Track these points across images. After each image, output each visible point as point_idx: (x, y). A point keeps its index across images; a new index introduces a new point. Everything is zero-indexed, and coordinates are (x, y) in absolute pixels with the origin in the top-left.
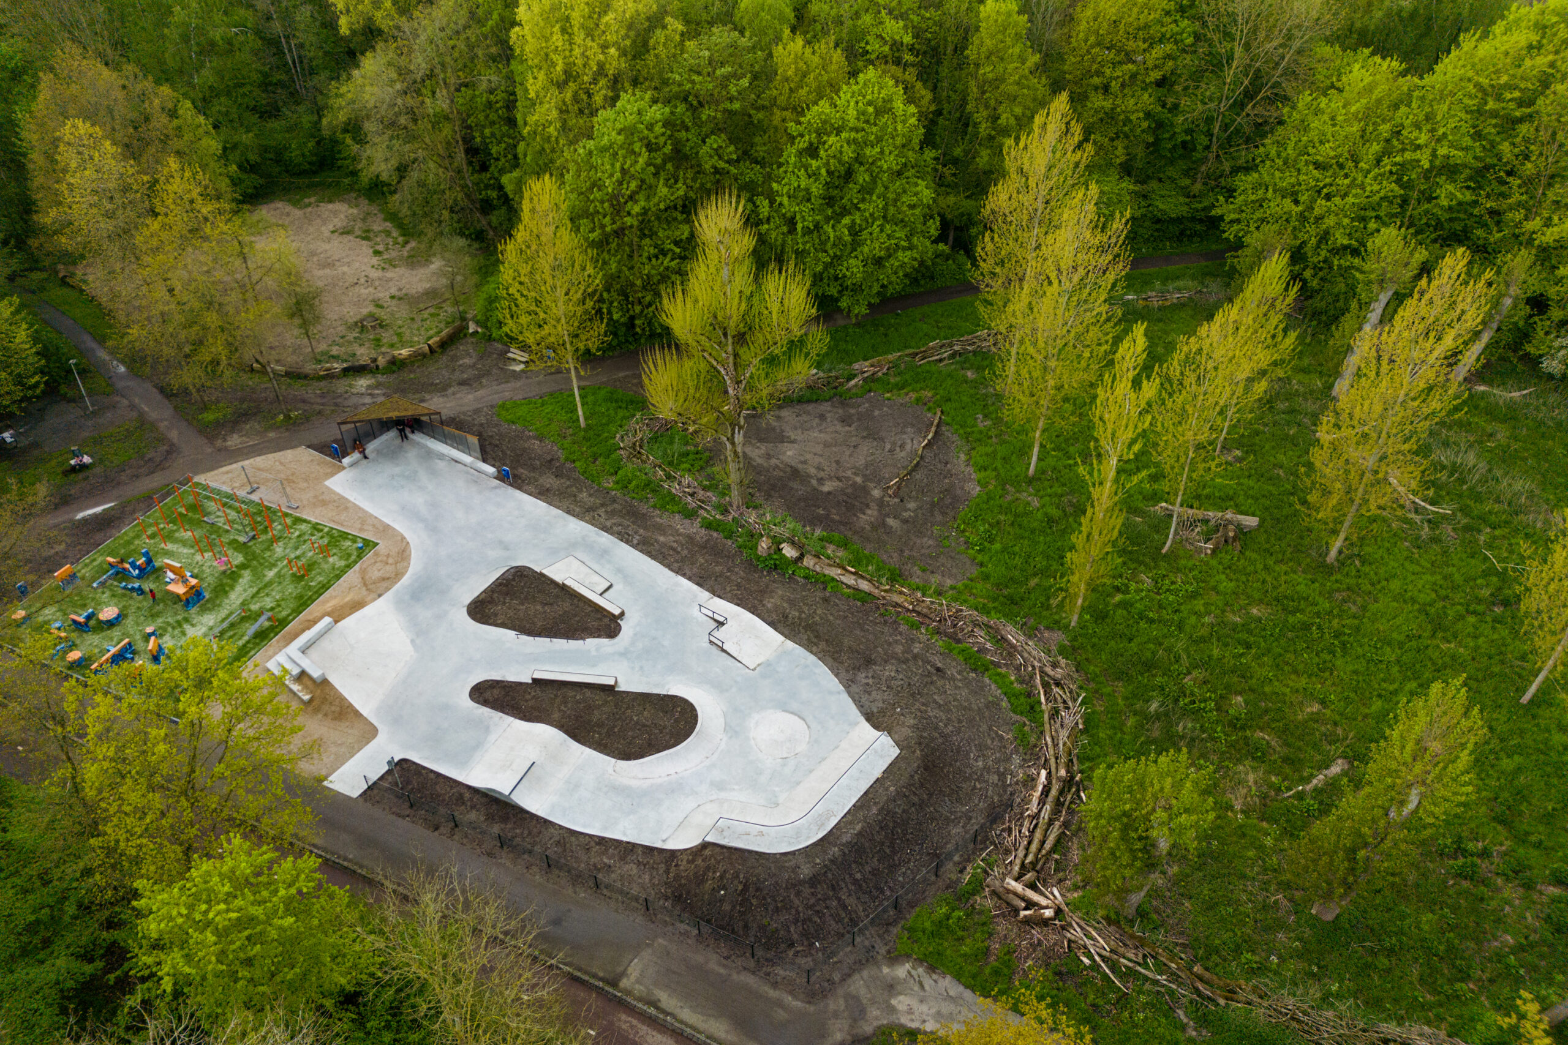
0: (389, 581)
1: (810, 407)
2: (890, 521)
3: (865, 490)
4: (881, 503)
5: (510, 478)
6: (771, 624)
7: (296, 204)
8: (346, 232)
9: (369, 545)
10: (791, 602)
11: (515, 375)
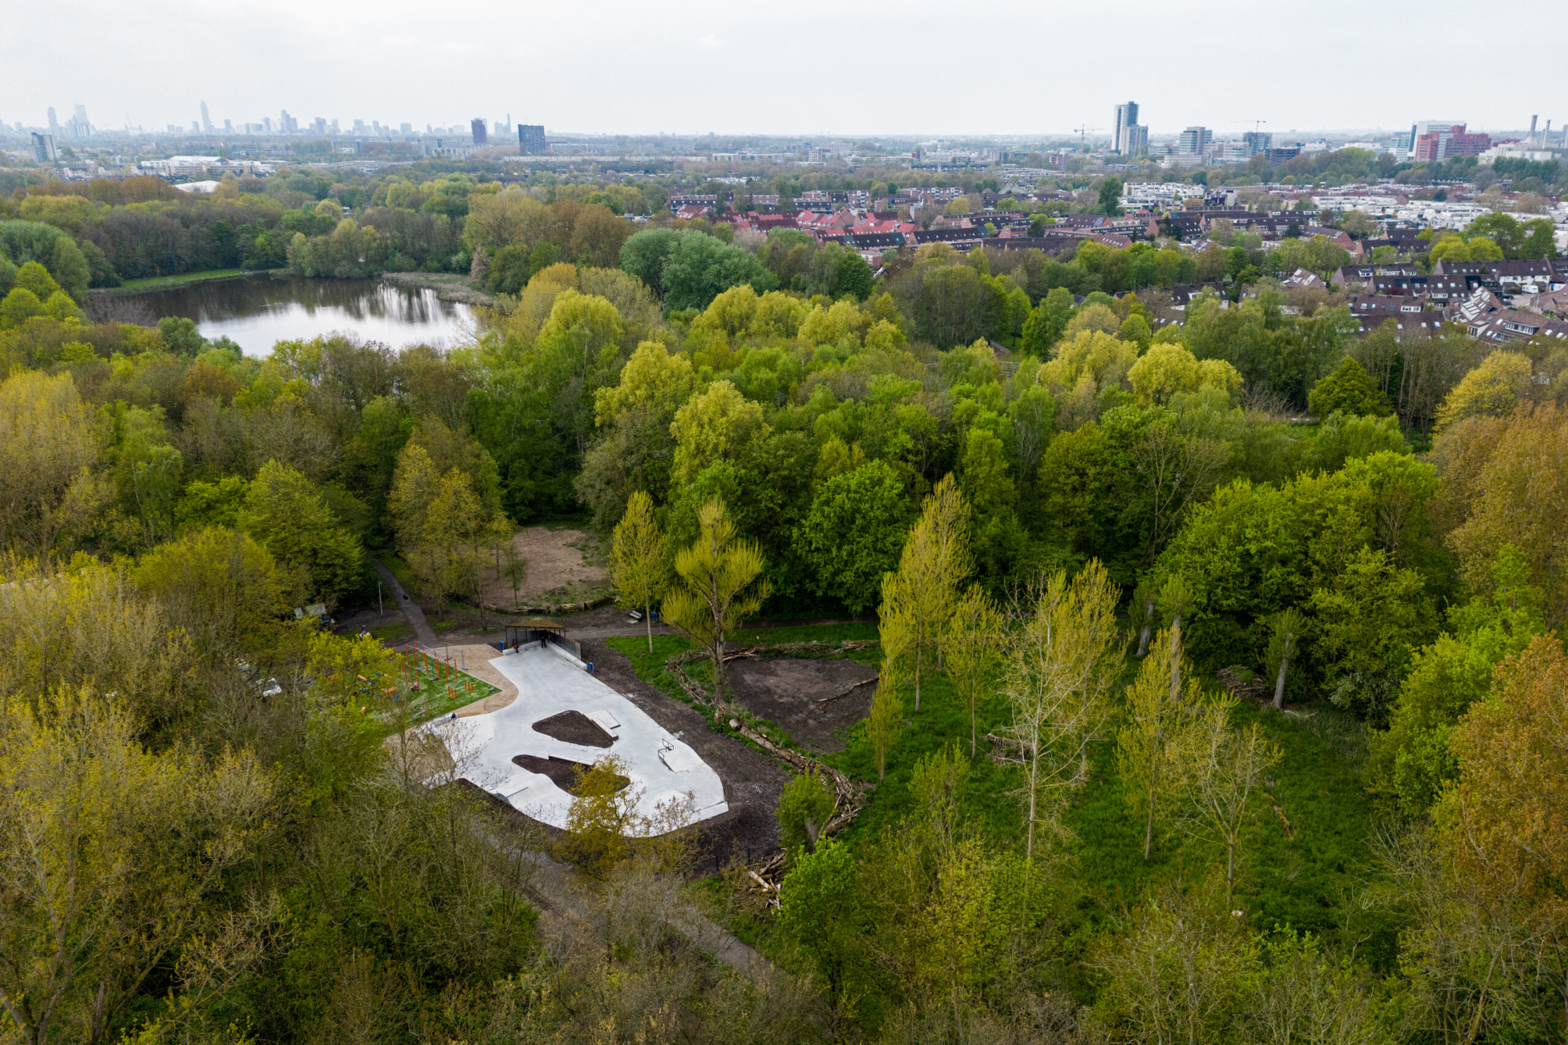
0: (498, 707)
1: (801, 661)
2: (810, 721)
3: (806, 704)
4: (812, 712)
5: (593, 671)
6: (702, 756)
7: (551, 529)
8: (572, 545)
9: (496, 690)
10: (720, 749)
11: (629, 625)
